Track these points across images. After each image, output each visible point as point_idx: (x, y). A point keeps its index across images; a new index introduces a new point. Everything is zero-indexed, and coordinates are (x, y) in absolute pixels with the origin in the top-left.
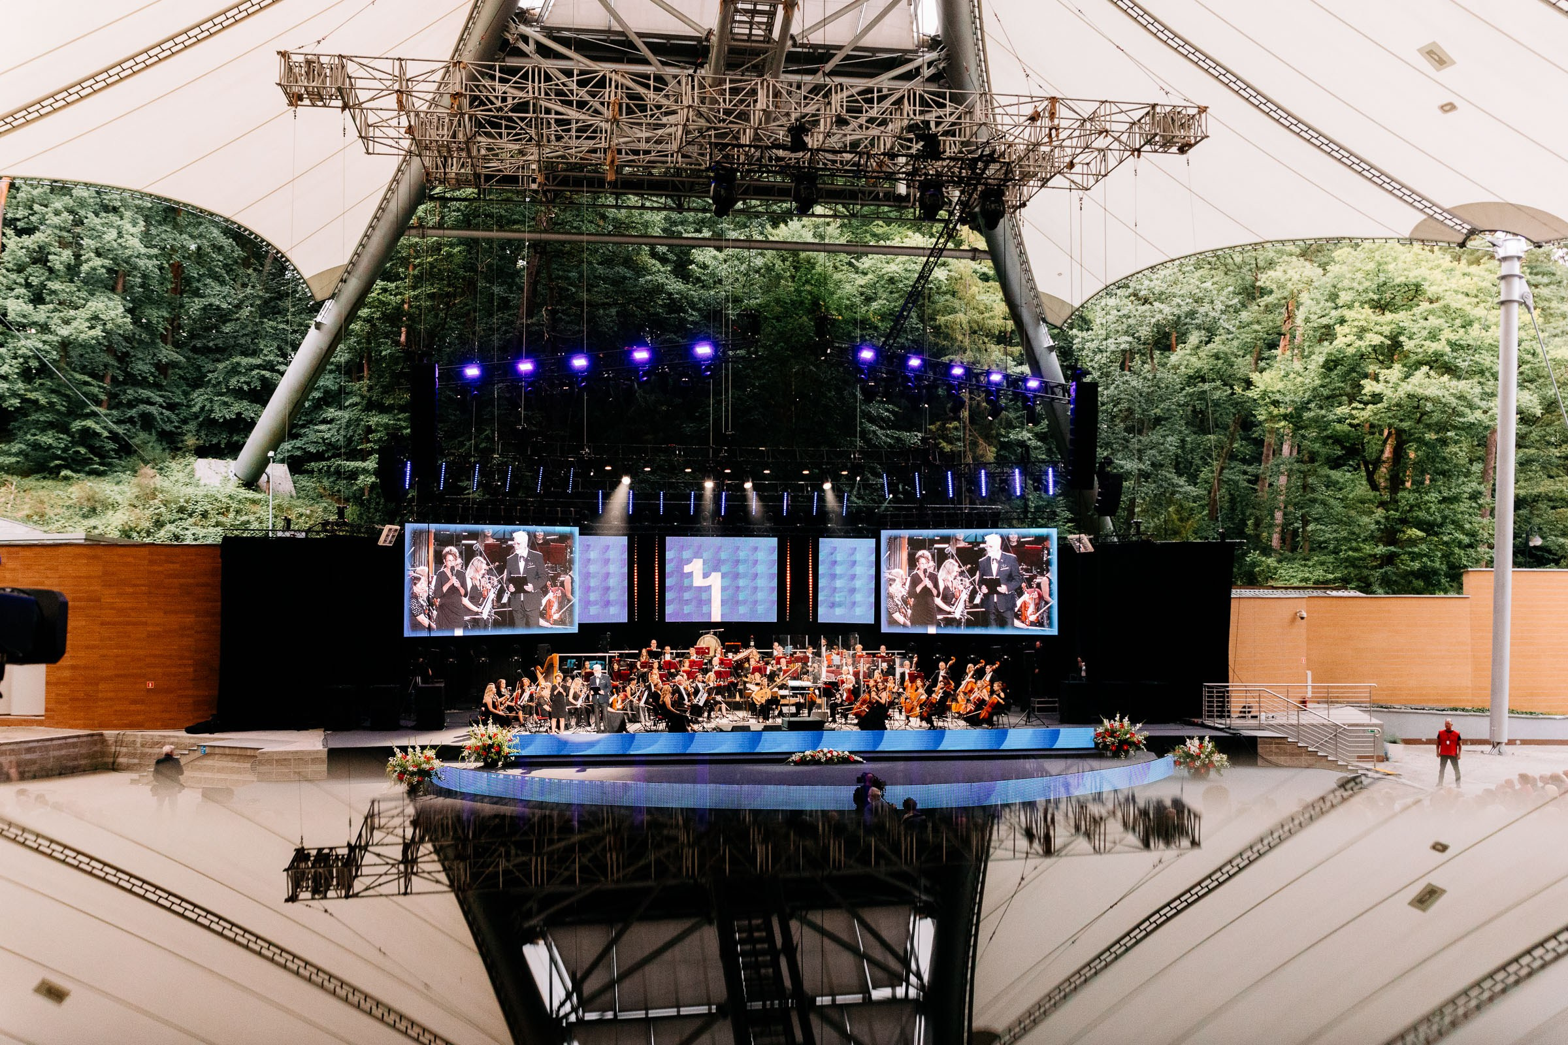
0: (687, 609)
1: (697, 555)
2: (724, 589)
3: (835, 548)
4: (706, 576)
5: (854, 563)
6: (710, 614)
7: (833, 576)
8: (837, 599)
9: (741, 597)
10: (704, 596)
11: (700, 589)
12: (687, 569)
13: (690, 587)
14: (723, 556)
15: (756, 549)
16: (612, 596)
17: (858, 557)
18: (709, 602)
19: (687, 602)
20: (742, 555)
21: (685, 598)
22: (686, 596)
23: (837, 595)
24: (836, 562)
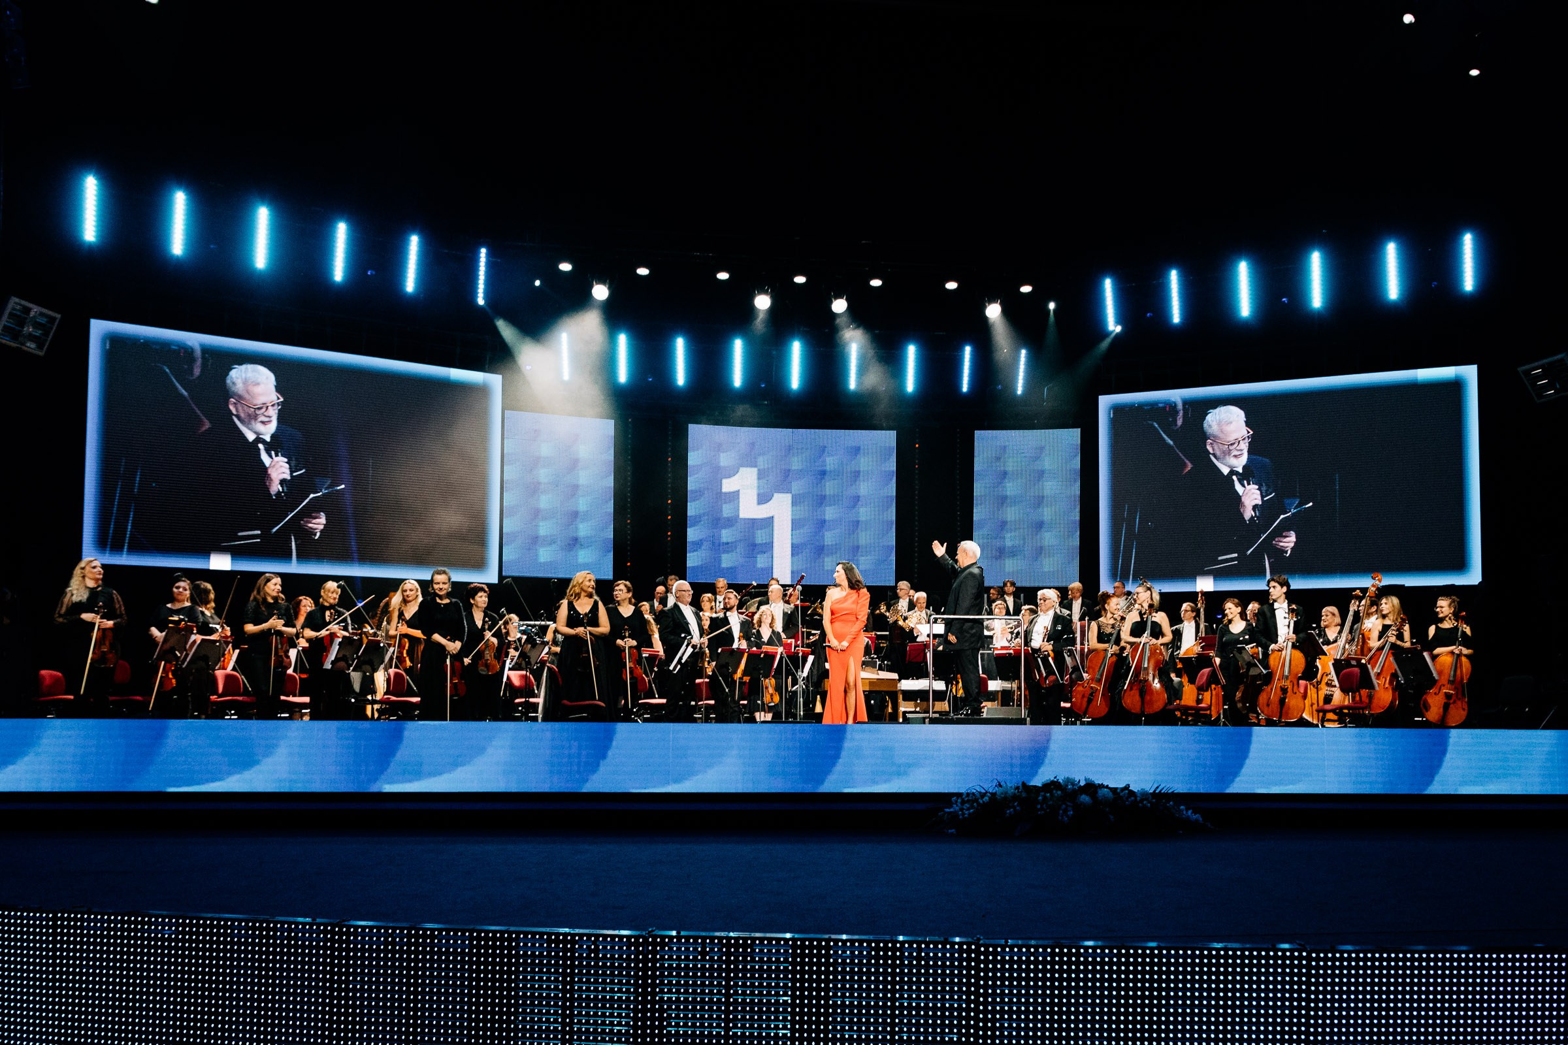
0: (727, 560)
1: (748, 460)
2: (796, 524)
3: (1004, 449)
4: (763, 499)
5: (1041, 474)
6: (769, 570)
7: (1003, 500)
8: (1008, 543)
9: (829, 538)
10: (760, 537)
11: (753, 523)
12: (728, 486)
13: (732, 521)
14: (796, 464)
15: (856, 451)
16: (584, 530)
17: (1047, 463)
18: (768, 547)
19: (729, 547)
20: (831, 461)
21: (724, 540)
22: (726, 535)
23: (1008, 535)
24: (1005, 473)
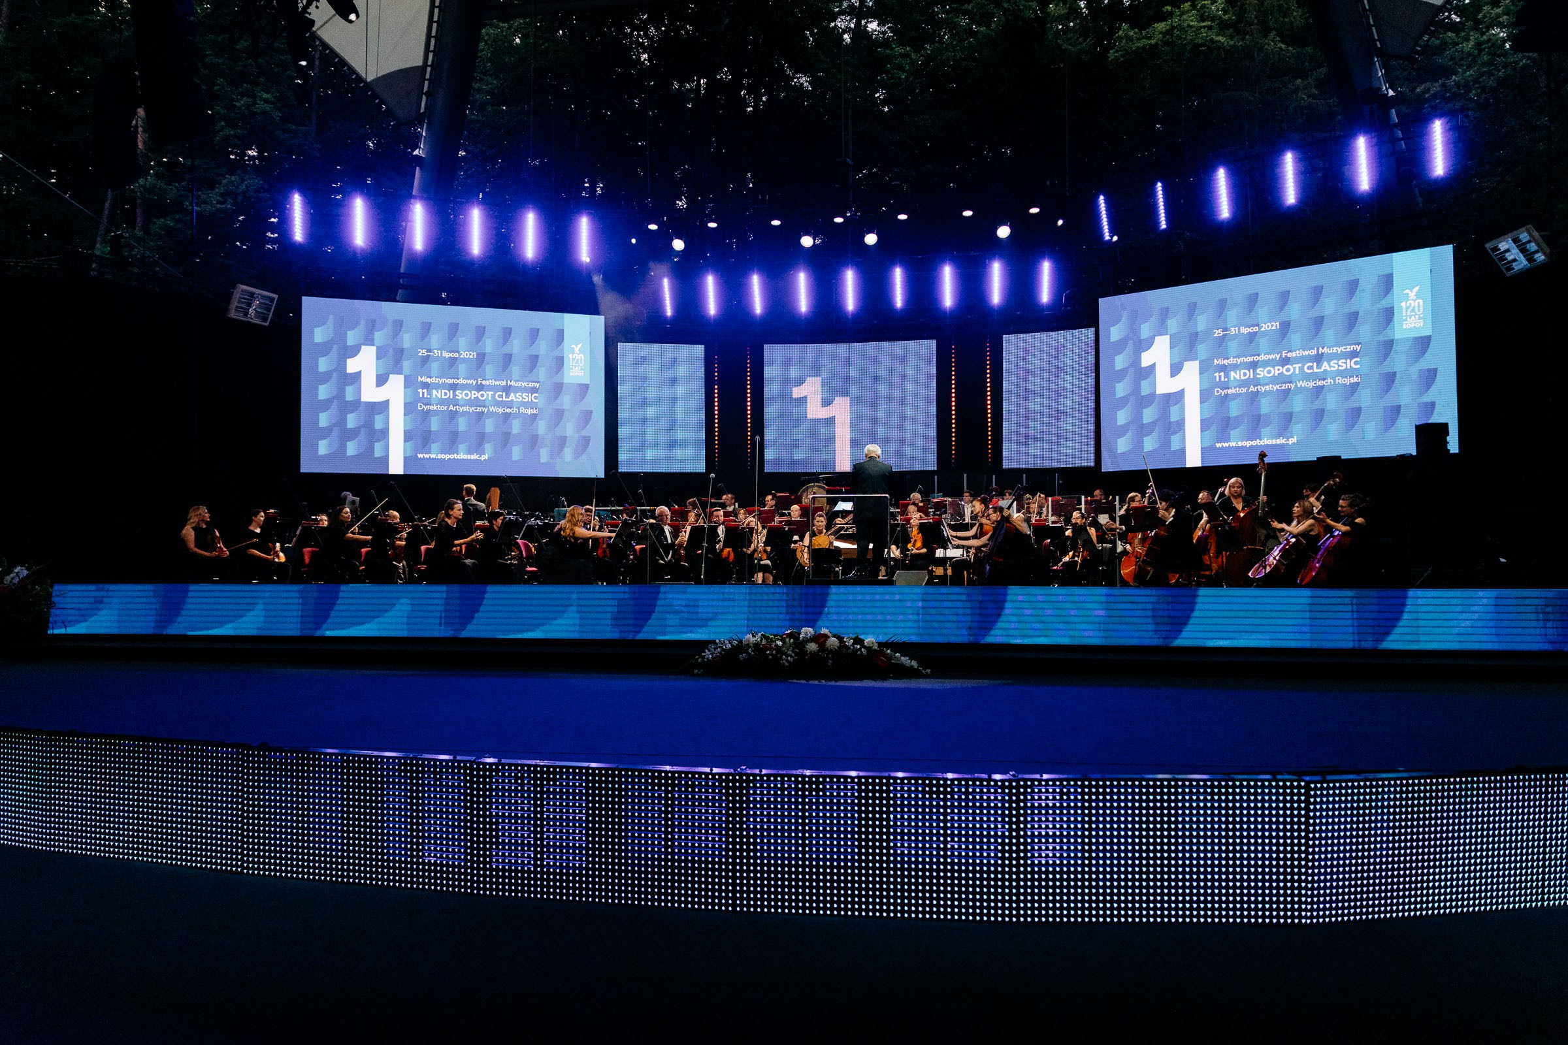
0: (798, 454)
1: (813, 371)
2: (854, 422)
3: (1028, 350)
4: (826, 402)
5: (1060, 370)
6: (833, 460)
7: (1027, 394)
8: (1033, 431)
9: (882, 433)
10: (824, 433)
11: (818, 422)
12: (797, 393)
13: (803, 420)
14: (853, 372)
15: (902, 358)
16: (681, 433)
17: (1067, 360)
18: (831, 441)
19: (799, 443)
20: (881, 369)
21: (795, 437)
22: (796, 433)
23: (1032, 424)
24: (1029, 371)
